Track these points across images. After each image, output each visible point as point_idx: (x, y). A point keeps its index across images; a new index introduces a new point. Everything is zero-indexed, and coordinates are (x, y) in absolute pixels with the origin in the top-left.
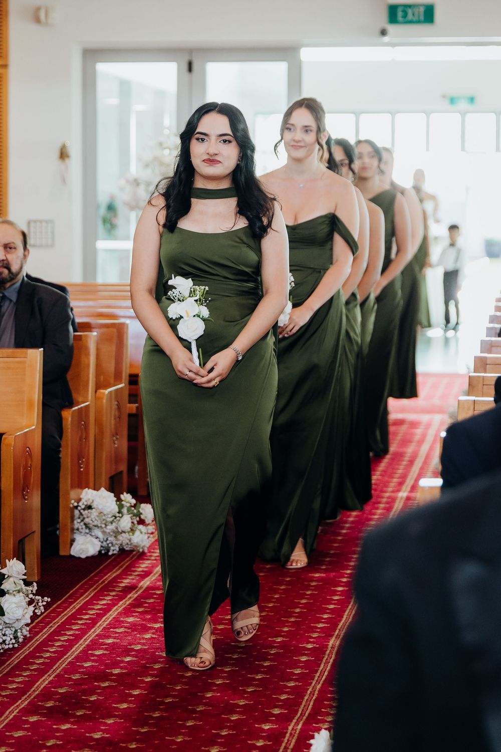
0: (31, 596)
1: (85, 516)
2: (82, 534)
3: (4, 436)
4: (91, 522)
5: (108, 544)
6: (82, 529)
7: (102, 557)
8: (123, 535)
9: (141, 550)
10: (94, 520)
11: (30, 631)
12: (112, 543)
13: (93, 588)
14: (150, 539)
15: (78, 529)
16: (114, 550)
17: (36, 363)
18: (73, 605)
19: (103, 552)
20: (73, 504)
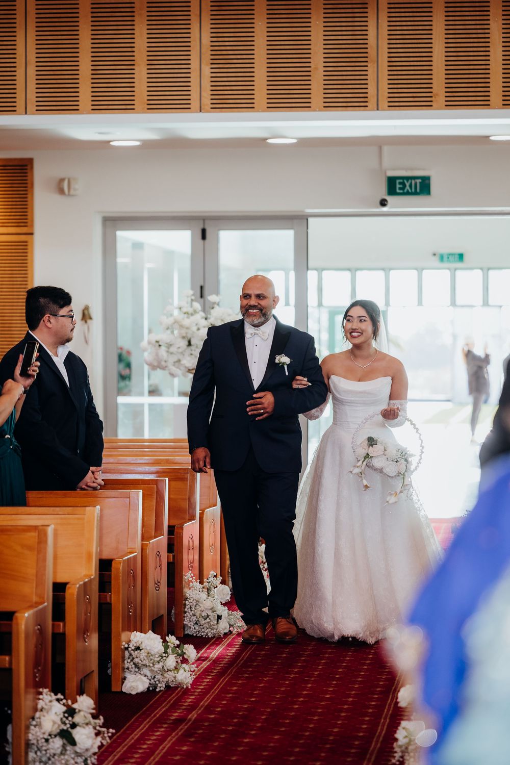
0: (98, 728)
1: (134, 656)
2: (132, 673)
3: (68, 586)
4: (140, 662)
5: (155, 682)
6: (132, 668)
7: (151, 692)
8: (169, 673)
9: (185, 687)
10: (142, 660)
11: (98, 760)
12: (159, 681)
13: (147, 721)
14: (192, 676)
15: (128, 668)
16: (161, 687)
17: (94, 519)
18: (131, 737)
19: (151, 689)
20: (124, 646)
